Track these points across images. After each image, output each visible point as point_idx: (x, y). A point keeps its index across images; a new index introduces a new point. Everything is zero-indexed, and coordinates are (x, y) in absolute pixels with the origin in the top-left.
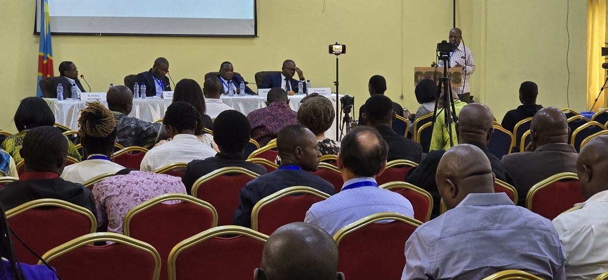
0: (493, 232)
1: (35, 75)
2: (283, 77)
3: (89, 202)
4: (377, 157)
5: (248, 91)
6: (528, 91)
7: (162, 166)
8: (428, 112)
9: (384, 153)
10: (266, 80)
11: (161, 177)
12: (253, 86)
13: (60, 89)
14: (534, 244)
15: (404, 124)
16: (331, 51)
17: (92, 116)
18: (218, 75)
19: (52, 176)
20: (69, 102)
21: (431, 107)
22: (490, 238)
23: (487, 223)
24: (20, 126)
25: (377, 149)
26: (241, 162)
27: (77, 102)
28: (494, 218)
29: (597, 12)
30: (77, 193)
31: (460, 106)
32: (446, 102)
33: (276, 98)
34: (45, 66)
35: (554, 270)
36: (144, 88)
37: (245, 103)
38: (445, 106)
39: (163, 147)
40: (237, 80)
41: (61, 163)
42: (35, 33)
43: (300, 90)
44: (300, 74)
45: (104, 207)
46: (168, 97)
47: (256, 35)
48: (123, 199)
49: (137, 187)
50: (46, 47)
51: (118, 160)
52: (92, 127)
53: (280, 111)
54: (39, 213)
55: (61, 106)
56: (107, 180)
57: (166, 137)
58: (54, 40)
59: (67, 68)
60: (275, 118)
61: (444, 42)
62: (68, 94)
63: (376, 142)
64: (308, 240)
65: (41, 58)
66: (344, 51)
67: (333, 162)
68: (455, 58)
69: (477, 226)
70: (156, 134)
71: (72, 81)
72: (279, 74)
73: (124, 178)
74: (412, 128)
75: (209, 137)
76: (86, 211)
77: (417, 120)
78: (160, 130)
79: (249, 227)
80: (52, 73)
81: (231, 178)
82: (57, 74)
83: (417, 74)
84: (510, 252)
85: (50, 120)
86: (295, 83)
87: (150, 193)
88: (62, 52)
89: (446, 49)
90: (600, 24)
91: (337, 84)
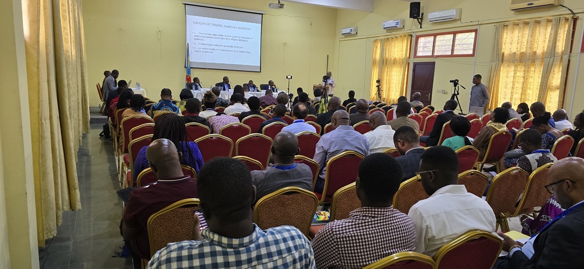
0: (347, 139)
1: (185, 82)
2: (269, 86)
3: (208, 124)
4: (305, 113)
5: (258, 91)
6: (352, 94)
7: (232, 114)
8: (318, 100)
9: (307, 111)
10: (263, 87)
11: (232, 117)
12: (259, 89)
13: (194, 87)
14: (360, 144)
15: (310, 104)
16: (287, 78)
17: (208, 96)
18: (248, 85)
19: (196, 115)
20: (197, 91)
21: (319, 98)
22: (346, 140)
23: (345, 135)
24: (181, 99)
25: (305, 110)
26: (259, 113)
27: (199, 91)
28: (348, 134)
29: (375, 68)
30: (204, 121)
31: (329, 98)
32: (325, 96)
33: (269, 93)
34: (188, 79)
35: (365, 153)
36: (222, 88)
37: (256, 94)
38: (325, 98)
39: (230, 107)
40: (254, 87)
41: (199, 111)
42: (185, 67)
43: (275, 91)
44: (275, 86)
45: (212, 126)
46: (231, 91)
47: (260, 72)
48: (219, 124)
49: (223, 120)
50: (189, 72)
51: (216, 111)
52: (208, 99)
53: (270, 97)
54: (191, 127)
55: (194, 92)
56: (213, 117)
57: (232, 104)
58: (191, 69)
59: (196, 80)
60: (268, 100)
61: (325, 76)
62: (196, 89)
63: (305, 108)
64: (289, 137)
65: (187, 76)
66: (291, 78)
67: (288, 114)
68: (329, 81)
69: (342, 136)
70: (227, 104)
71: (198, 84)
72: (268, 85)
73: (219, 117)
74: (312, 105)
75: (246, 105)
76: (207, 127)
77: (314, 102)
78: (229, 102)
79: (261, 133)
80: (191, 81)
81: (255, 118)
82: (192, 81)
83: (314, 87)
84: (352, 145)
85: (192, 96)
86: (273, 89)
87: (228, 122)
88: (194, 74)
89: (326, 78)
90: (376, 71)
91: (289, 89)
